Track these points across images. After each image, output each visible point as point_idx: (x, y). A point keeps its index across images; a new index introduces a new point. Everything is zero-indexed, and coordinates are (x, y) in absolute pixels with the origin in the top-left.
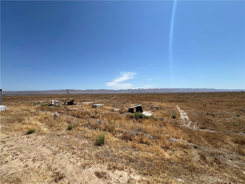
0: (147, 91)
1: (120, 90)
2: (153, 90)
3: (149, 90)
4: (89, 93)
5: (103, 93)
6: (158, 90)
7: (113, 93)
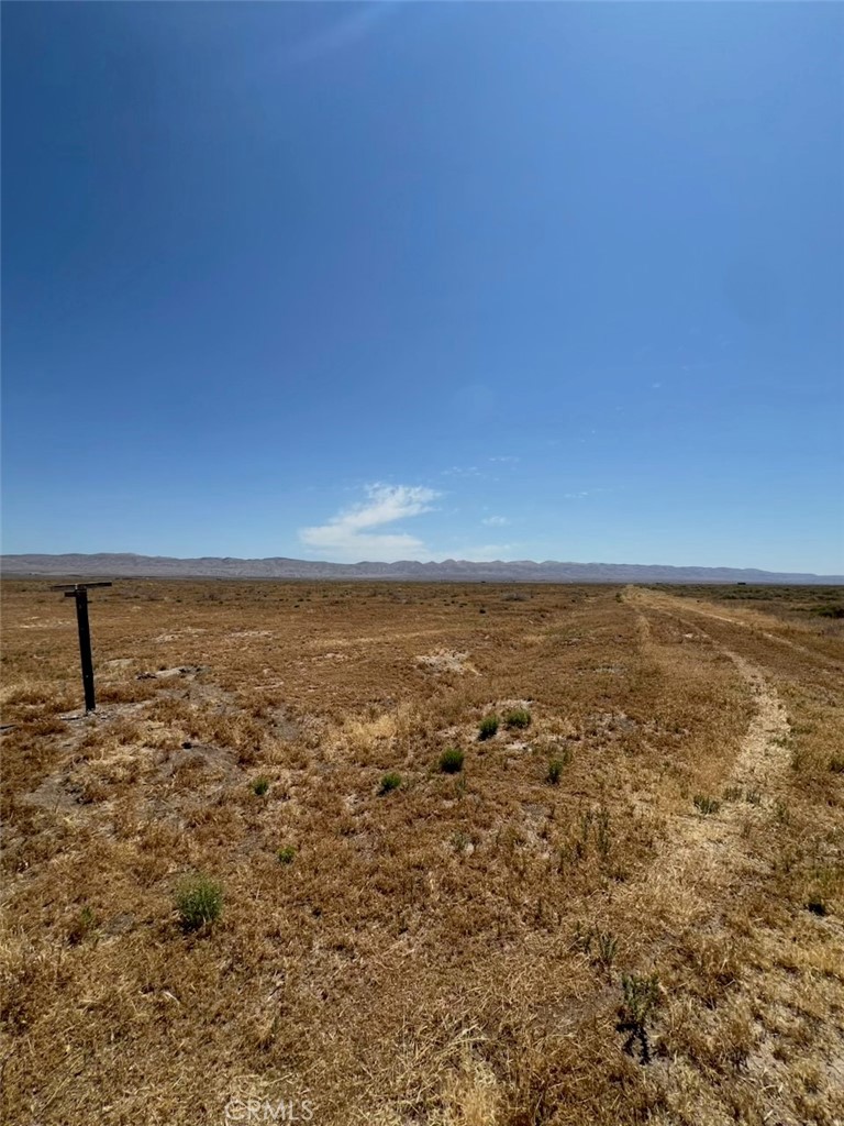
0: (481, 573)
1: (364, 566)
2: (510, 566)
3: (490, 570)
4: (209, 574)
5: (278, 573)
6: (530, 569)
7: (326, 575)
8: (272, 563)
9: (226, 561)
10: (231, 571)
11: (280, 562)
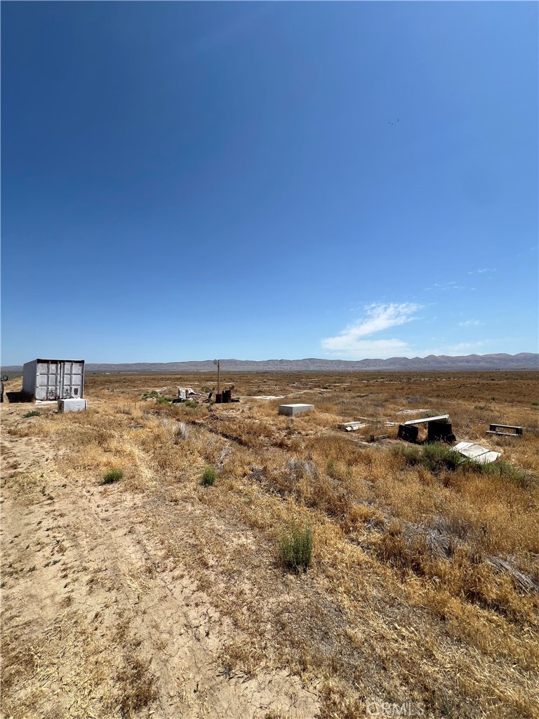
0: (460, 364)
1: (366, 362)
2: (484, 358)
3: (468, 361)
4: (273, 369)
5: (312, 368)
6: (505, 360)
7: (341, 368)
8: (308, 362)
9: (281, 361)
10: (285, 367)
11: (312, 361)
